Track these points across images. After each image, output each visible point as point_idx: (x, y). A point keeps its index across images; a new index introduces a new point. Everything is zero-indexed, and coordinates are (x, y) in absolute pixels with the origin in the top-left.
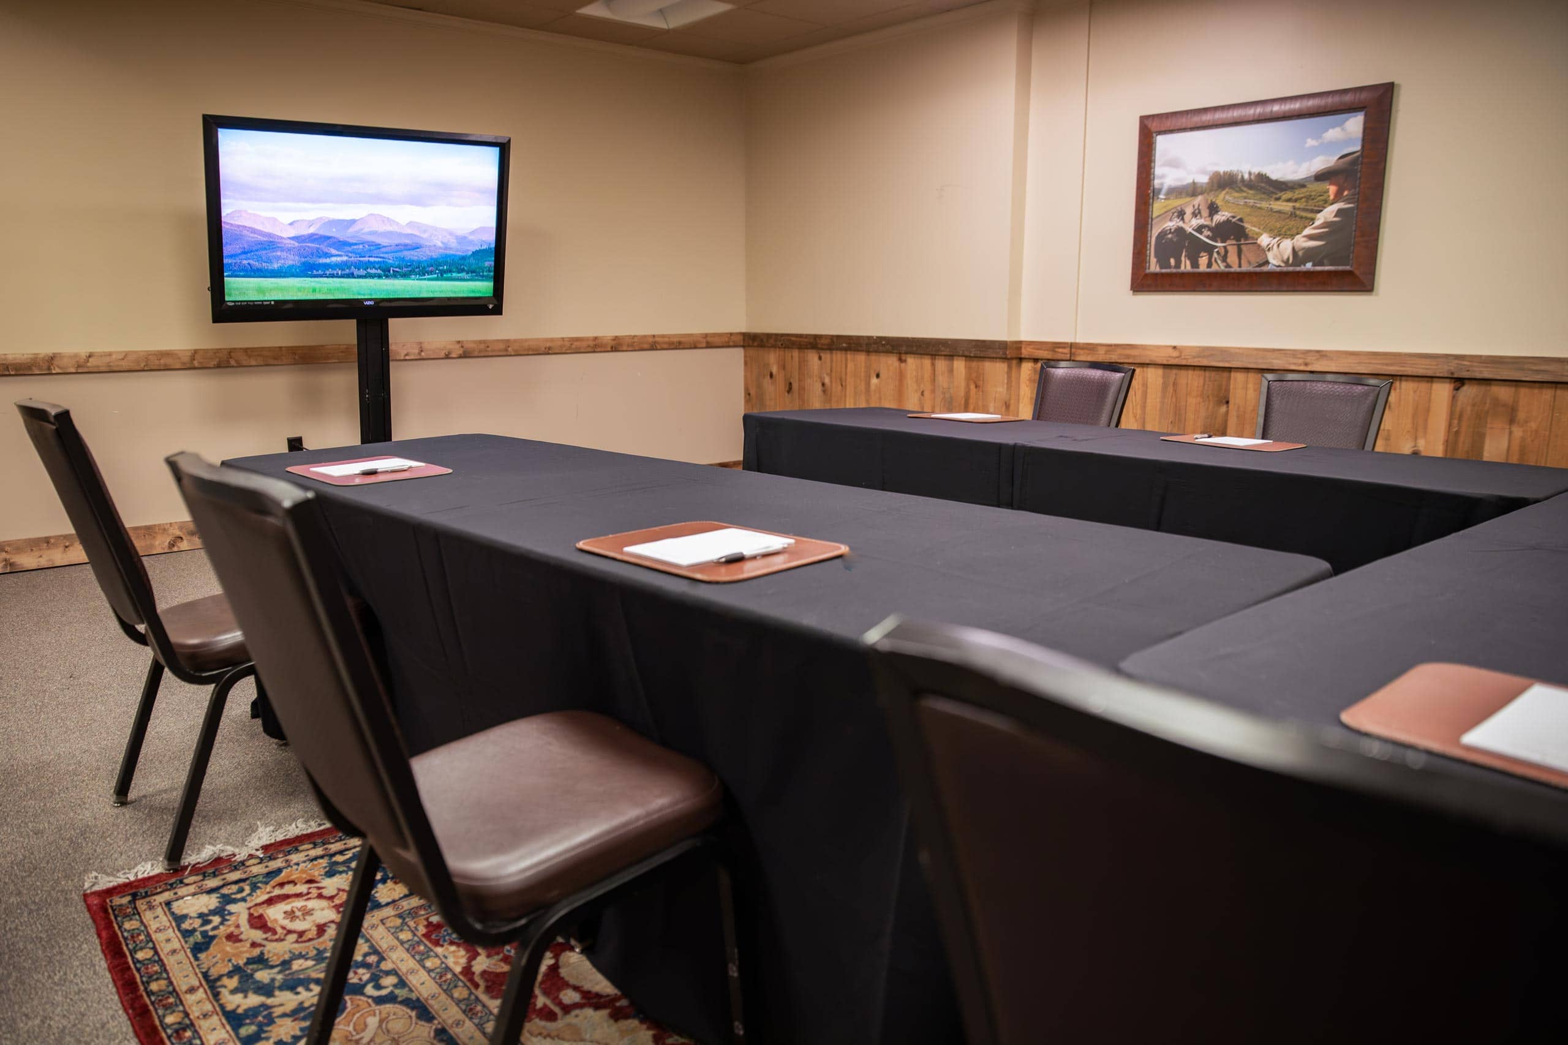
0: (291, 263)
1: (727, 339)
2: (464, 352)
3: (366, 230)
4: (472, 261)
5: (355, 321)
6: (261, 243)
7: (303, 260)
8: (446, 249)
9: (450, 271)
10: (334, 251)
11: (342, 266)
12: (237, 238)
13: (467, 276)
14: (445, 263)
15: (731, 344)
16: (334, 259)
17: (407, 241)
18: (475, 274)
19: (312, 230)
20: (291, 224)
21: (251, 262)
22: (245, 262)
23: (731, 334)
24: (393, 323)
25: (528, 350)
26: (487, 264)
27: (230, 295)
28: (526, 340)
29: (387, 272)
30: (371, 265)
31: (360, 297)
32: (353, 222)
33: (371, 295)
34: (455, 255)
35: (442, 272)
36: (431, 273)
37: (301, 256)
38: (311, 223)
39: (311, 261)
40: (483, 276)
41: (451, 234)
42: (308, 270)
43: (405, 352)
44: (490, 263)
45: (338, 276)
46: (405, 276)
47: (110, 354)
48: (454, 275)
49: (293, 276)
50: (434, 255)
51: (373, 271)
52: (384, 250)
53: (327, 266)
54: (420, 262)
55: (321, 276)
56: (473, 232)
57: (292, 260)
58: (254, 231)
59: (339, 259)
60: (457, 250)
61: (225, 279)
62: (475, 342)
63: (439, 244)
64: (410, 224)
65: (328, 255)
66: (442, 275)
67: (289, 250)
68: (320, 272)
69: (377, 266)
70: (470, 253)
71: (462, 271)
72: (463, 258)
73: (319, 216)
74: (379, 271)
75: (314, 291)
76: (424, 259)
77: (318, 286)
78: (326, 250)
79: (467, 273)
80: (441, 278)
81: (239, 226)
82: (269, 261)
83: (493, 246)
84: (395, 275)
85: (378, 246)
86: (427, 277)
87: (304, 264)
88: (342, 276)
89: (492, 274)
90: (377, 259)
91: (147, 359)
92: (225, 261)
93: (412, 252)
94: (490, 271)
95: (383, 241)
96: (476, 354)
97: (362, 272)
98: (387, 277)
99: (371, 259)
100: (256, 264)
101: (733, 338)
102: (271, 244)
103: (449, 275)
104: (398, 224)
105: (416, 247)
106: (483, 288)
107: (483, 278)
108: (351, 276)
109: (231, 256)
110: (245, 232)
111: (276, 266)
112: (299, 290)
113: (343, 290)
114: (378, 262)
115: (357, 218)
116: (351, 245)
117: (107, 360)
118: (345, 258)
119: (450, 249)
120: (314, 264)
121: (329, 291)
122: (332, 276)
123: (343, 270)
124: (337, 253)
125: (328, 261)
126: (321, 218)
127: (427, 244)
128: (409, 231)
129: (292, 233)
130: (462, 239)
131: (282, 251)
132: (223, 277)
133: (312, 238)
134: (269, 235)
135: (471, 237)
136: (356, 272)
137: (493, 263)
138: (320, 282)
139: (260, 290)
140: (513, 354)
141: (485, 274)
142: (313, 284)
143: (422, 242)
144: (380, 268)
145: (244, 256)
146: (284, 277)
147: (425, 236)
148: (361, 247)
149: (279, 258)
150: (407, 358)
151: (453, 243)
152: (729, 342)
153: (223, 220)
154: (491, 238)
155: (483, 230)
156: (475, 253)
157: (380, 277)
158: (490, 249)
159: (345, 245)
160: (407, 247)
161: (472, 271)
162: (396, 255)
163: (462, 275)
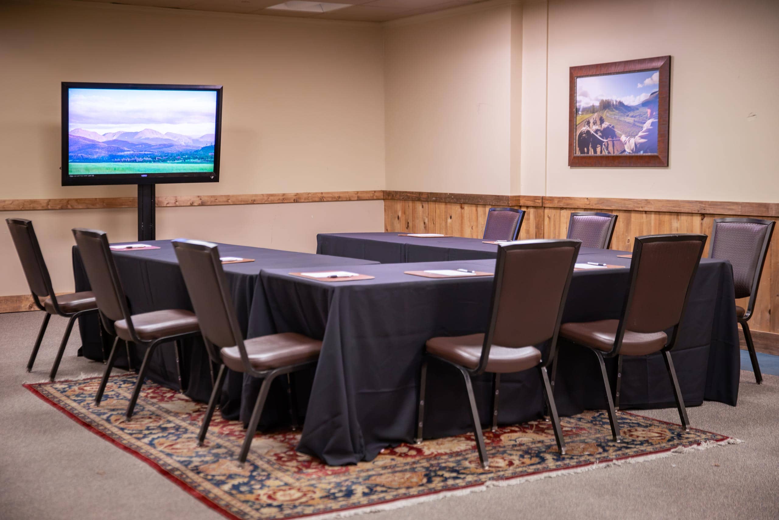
0: (103, 155)
1: (372, 195)
2: (202, 202)
3: (143, 137)
4: (202, 152)
5: (136, 186)
6: (88, 145)
7: (110, 153)
8: (187, 146)
9: (189, 158)
10: (126, 149)
11: (130, 156)
12: (76, 143)
13: (199, 161)
14: (187, 154)
15: (375, 198)
16: (126, 153)
17: (166, 143)
18: (203, 159)
19: (115, 138)
20: (104, 135)
21: (83, 155)
22: (80, 155)
23: (375, 192)
24: (158, 186)
25: (241, 201)
26: (210, 154)
27: (71, 172)
28: (240, 196)
29: (154, 159)
30: (146, 155)
31: (139, 173)
32: (136, 133)
33: (145, 171)
34: (192, 150)
35: (185, 159)
36: (179, 159)
37: (108, 151)
38: (114, 134)
39: (114, 154)
40: (207, 161)
41: (190, 138)
42: (112, 158)
43: (167, 202)
44: (211, 153)
45: (128, 162)
46: (164, 161)
48: (192, 160)
49: (104, 161)
50: (181, 150)
51: (147, 159)
52: (154, 147)
53: (122, 156)
54: (172, 154)
55: (119, 162)
56: (202, 137)
57: (103, 154)
58: (85, 139)
59: (128, 153)
60: (193, 147)
61: (70, 164)
62: (208, 196)
63: (183, 144)
64: (167, 134)
65: (124, 151)
66: (184, 161)
67: (102, 148)
68: (119, 160)
69: (149, 156)
70: (201, 148)
71: (196, 158)
72: (197, 151)
73: (119, 131)
74: (150, 159)
75: (115, 169)
76: (175, 152)
77: (117, 167)
78: (121, 148)
79: (199, 159)
80: (184, 162)
81: (77, 137)
82: (92, 154)
83: (214, 144)
84: (159, 161)
85: (150, 146)
86: (176, 161)
87: (110, 155)
88: (130, 162)
89: (213, 159)
90: (149, 153)
91: (24, 205)
92: (70, 154)
93: (168, 149)
94: (212, 158)
95: (153, 143)
96: (209, 203)
97: (141, 159)
98: (154, 162)
99: (146, 153)
100: (85, 156)
101: (376, 194)
102: (93, 145)
103: (189, 160)
104: (160, 134)
105: (171, 146)
106: (208, 167)
107: (208, 162)
108: (135, 161)
109: (72, 152)
110: (81, 140)
111: (95, 157)
112: (107, 169)
113: (130, 169)
114: (149, 154)
115: (138, 131)
116: (135, 145)
118: (132, 152)
119: (190, 146)
120: (115, 156)
121: (123, 169)
122: (125, 161)
123: (130, 158)
124: (128, 149)
125: (122, 154)
126: (119, 132)
127: (177, 144)
128: (166, 137)
129: (105, 139)
130: (195, 141)
131: (99, 149)
132: (68, 163)
133: (115, 141)
134: (93, 141)
135: (201, 140)
136: (138, 159)
137: (213, 154)
138: (118, 165)
139: (87, 169)
140: (232, 204)
141: (209, 159)
142: (115, 166)
143: (174, 143)
144: (150, 157)
145: (79, 152)
146: (100, 162)
147: (175, 140)
148: (140, 146)
149: (97, 152)
150: (168, 205)
151: (191, 143)
152: (373, 197)
153: (69, 133)
154: (212, 141)
155: (207, 136)
156: (203, 148)
157: (150, 162)
158: (212, 146)
159: (132, 145)
160: (165, 146)
161: (202, 158)
162: (159, 150)
163: (196, 160)
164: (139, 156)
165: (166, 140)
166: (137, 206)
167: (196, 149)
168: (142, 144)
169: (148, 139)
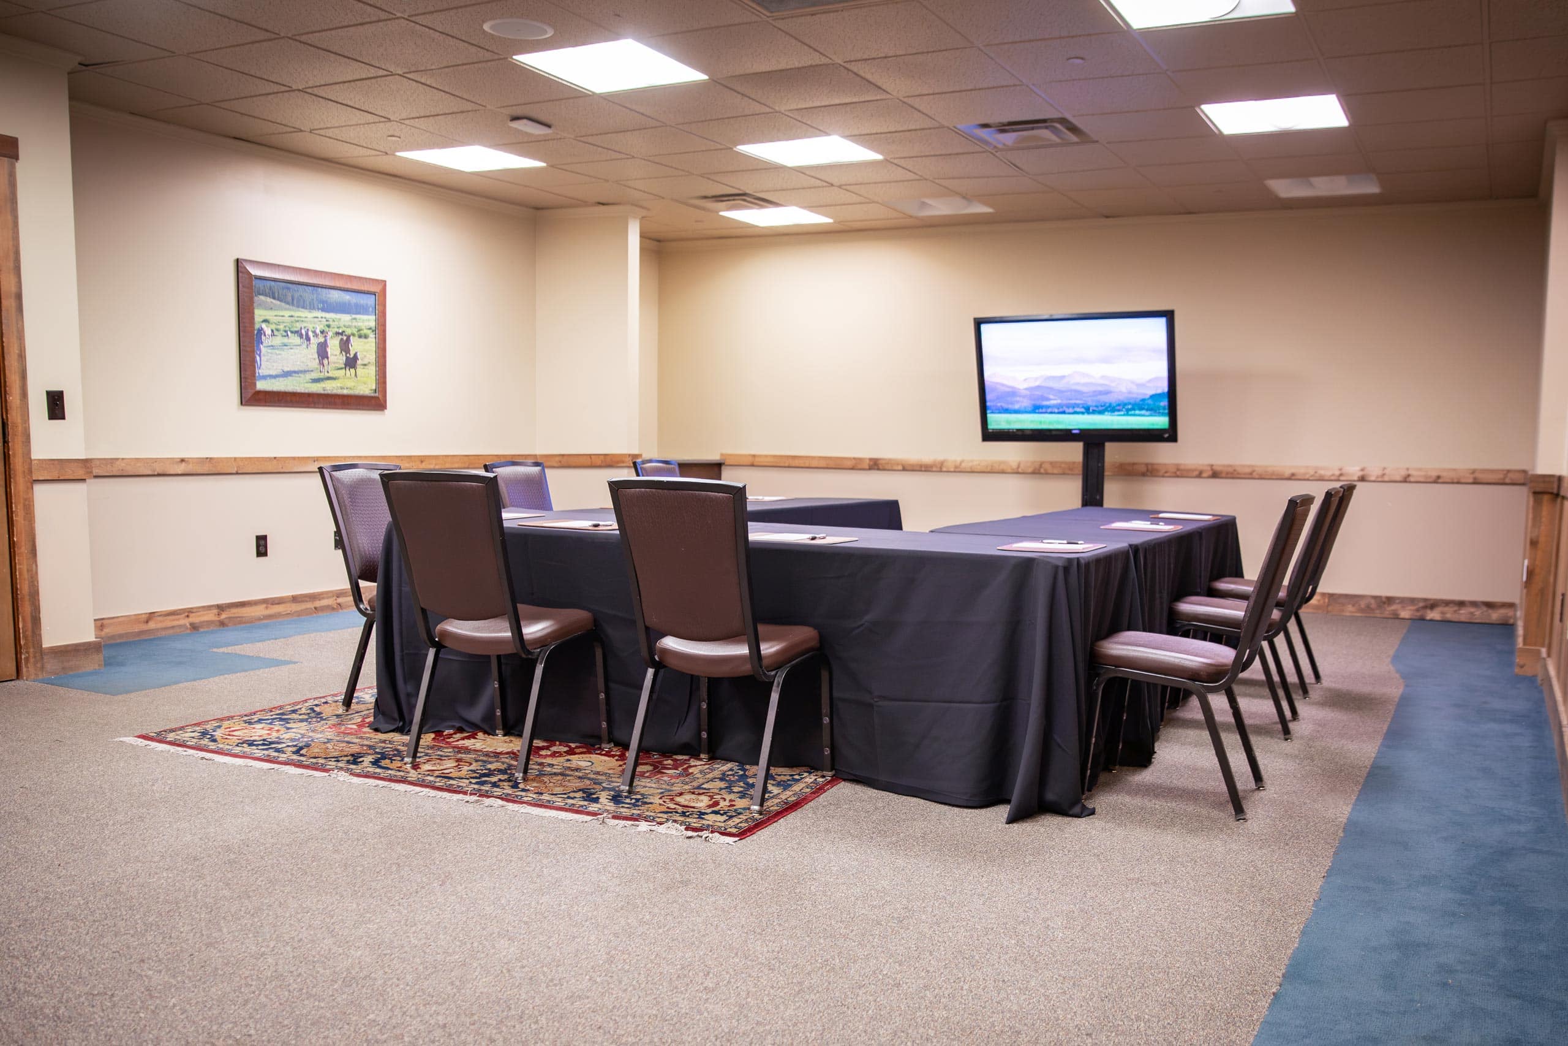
1: (1501, 476)
3: (1073, 382)
4: (1150, 402)
5: (1079, 444)
6: (1008, 392)
7: (1033, 402)
8: (1130, 393)
9: (1133, 409)
10: (1052, 397)
11: (1059, 406)
12: (994, 389)
13: (1148, 413)
14: (1130, 404)
16: (1052, 402)
17: (1100, 389)
18: (1154, 411)
19: (1037, 384)
20: (1025, 380)
21: (1002, 404)
22: (999, 404)
23: (1508, 471)
26: (1162, 404)
27: (991, 425)
28: (1271, 466)
29: (1087, 410)
30: (1077, 405)
31: (1071, 427)
32: (1063, 377)
33: (1078, 426)
34: (1136, 398)
35: (1128, 410)
36: (1119, 410)
37: (1031, 400)
38: (1036, 379)
39: (1038, 403)
40: (1159, 413)
41: (1133, 382)
42: (1036, 409)
44: (1164, 403)
45: (1054, 413)
46: (1101, 412)
47: (972, 461)
48: (1137, 412)
49: (1027, 413)
50: (1122, 398)
51: (1079, 410)
52: (1085, 395)
53: (1048, 407)
54: (1110, 403)
55: (1045, 413)
56: (1150, 381)
57: (1026, 403)
58: (1003, 385)
59: (1055, 402)
60: (1138, 394)
61: (988, 415)
62: (1224, 465)
63: (1124, 390)
64: (1103, 377)
65: (1048, 399)
66: (1128, 412)
67: (1024, 397)
68: (1044, 410)
69: (1081, 406)
70: (1148, 396)
71: (1144, 409)
72: (1143, 400)
74: (1083, 410)
75: (1041, 422)
76: (1114, 401)
77: (1043, 420)
78: (1046, 396)
79: (1147, 410)
80: (1127, 414)
81: (995, 382)
82: (1012, 403)
83: (1166, 390)
84: (1094, 412)
85: (1081, 393)
86: (1116, 413)
87: (1034, 405)
88: (1059, 413)
89: (1167, 411)
91: (992, 466)
92: (988, 404)
94: (1164, 409)
95: (1084, 389)
96: (1223, 475)
97: (1071, 410)
98: (1089, 413)
100: (1005, 406)
102: (1013, 393)
103: (1133, 412)
104: (1093, 377)
105: (1107, 393)
106: (1161, 422)
108: (1064, 412)
109: (990, 401)
110: (998, 386)
111: (1017, 407)
112: (1032, 422)
113: (1058, 422)
115: (1066, 374)
116: (1062, 392)
117: (970, 464)
118: (1059, 401)
120: (1040, 405)
121: (1050, 423)
122: (1051, 413)
123: (1058, 409)
124: (1054, 398)
125: (1048, 403)
126: (1042, 376)
127: (1116, 390)
128: (1102, 382)
129: (1025, 386)
130: (1141, 386)
131: (1020, 396)
132: (986, 414)
133: (1038, 387)
134: (1012, 387)
135: (1150, 385)
136: (1067, 410)
137: (1167, 403)
138: (1044, 417)
139: (1008, 422)
141: (1161, 411)
142: (1040, 419)
143: (1111, 389)
144: (1083, 407)
145: (998, 401)
146: (1022, 414)
147: (1113, 385)
148: (1069, 393)
149: (1018, 402)
151: (1135, 389)
153: (986, 378)
154: (1164, 387)
155: (1157, 379)
156: (1152, 397)
157: (1083, 413)
158: (1164, 393)
159: (1060, 392)
160: (1101, 393)
161: (1151, 410)
162: (1095, 398)
163: (1143, 412)
164: (1068, 406)
165: (1102, 385)
166: (1081, 472)
167: (1141, 397)
168: (1071, 391)
169: (1078, 384)
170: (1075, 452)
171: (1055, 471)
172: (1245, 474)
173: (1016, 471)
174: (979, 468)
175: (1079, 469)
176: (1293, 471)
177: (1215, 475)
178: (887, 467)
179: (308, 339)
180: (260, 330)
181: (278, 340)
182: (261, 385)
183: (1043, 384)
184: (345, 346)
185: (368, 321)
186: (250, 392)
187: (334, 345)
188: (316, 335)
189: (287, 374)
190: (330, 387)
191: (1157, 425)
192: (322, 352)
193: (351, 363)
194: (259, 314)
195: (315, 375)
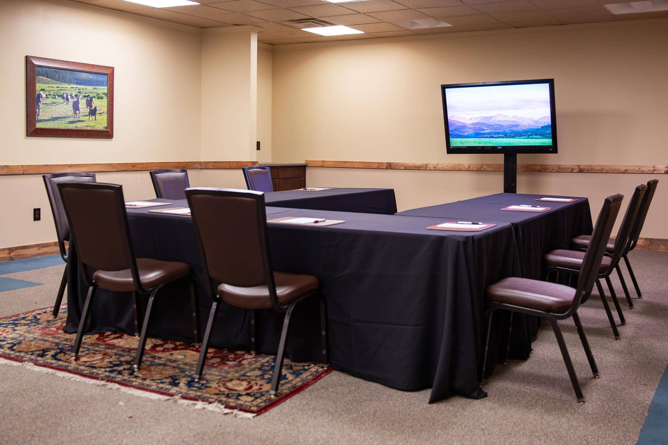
0: (471, 133)
3: (497, 120)
4: (542, 130)
6: (461, 126)
8: (529, 126)
9: (532, 135)
10: (486, 128)
11: (489, 133)
12: (453, 125)
13: (540, 137)
14: (530, 132)
16: (486, 131)
17: (513, 124)
18: (543, 136)
19: (477, 121)
20: (470, 119)
21: (458, 133)
22: (456, 133)
26: (548, 132)
27: (452, 144)
29: (506, 136)
30: (500, 133)
31: (496, 145)
32: (492, 117)
33: (500, 144)
34: (534, 128)
35: (529, 136)
36: (524, 136)
37: (474, 130)
38: (477, 119)
39: (478, 132)
40: (547, 137)
41: (531, 120)
42: (477, 135)
44: (549, 131)
45: (488, 137)
46: (513, 137)
47: (443, 164)
48: (534, 136)
49: (472, 137)
50: (525, 129)
51: (501, 135)
52: (504, 127)
53: (483, 134)
54: (519, 131)
55: (482, 137)
56: (541, 119)
57: (471, 132)
58: (458, 122)
59: (488, 131)
60: (534, 126)
61: (450, 139)
63: (526, 124)
64: (513, 117)
65: (483, 130)
66: (529, 137)
67: (470, 128)
68: (481, 136)
69: (502, 133)
70: (540, 127)
71: (537, 135)
72: (537, 129)
74: (503, 135)
75: (480, 143)
76: (521, 130)
77: (481, 141)
78: (483, 128)
79: (540, 136)
80: (528, 138)
81: (454, 121)
82: (464, 132)
84: (510, 137)
85: (502, 126)
86: (522, 137)
87: (475, 133)
88: (489, 138)
89: (551, 136)
90: (502, 131)
91: (455, 167)
92: (450, 133)
93: (516, 128)
94: (550, 135)
95: (504, 124)
97: (497, 136)
98: (506, 137)
99: (500, 131)
100: (460, 134)
102: (464, 127)
103: (532, 137)
104: (509, 117)
105: (517, 126)
106: (548, 142)
107: (547, 138)
108: (492, 137)
109: (451, 131)
110: (456, 123)
111: (466, 134)
112: (474, 143)
113: (490, 143)
114: (503, 132)
115: (494, 115)
116: (491, 126)
117: (442, 166)
118: (490, 131)
119: (531, 126)
120: (479, 133)
121: (485, 143)
122: (486, 137)
123: (489, 135)
124: (487, 129)
125: (484, 132)
126: (480, 117)
127: (522, 124)
128: (513, 120)
129: (471, 122)
130: (536, 122)
131: (468, 129)
132: (449, 138)
133: (478, 123)
134: (463, 123)
135: (541, 121)
136: (494, 136)
137: (551, 131)
138: (481, 140)
139: (462, 143)
142: (479, 141)
143: (519, 123)
144: (503, 134)
145: (456, 131)
146: (469, 138)
147: (520, 121)
148: (495, 126)
149: (467, 131)
151: (532, 124)
153: (448, 119)
154: (548, 121)
155: (545, 117)
156: (542, 127)
157: (503, 137)
158: (549, 125)
159: (489, 126)
160: (513, 126)
161: (542, 135)
162: (510, 129)
163: (537, 136)
164: (495, 133)
165: (513, 121)
166: (503, 170)
167: (536, 128)
168: (496, 125)
169: (500, 121)
170: (500, 159)
171: (490, 170)
172: (598, 170)
173: (468, 170)
174: (448, 168)
175: (503, 169)
176: (626, 168)
177: (581, 171)
178: (396, 167)
179: (67, 99)
180: (39, 96)
181: (50, 100)
182: (39, 125)
183: (481, 122)
184: (89, 103)
185: (104, 89)
186: (32, 129)
187: (83, 103)
188: (72, 97)
189: (54, 119)
190: (80, 126)
191: (546, 143)
192: (76, 107)
193: (93, 112)
194: (39, 86)
195: (71, 119)
